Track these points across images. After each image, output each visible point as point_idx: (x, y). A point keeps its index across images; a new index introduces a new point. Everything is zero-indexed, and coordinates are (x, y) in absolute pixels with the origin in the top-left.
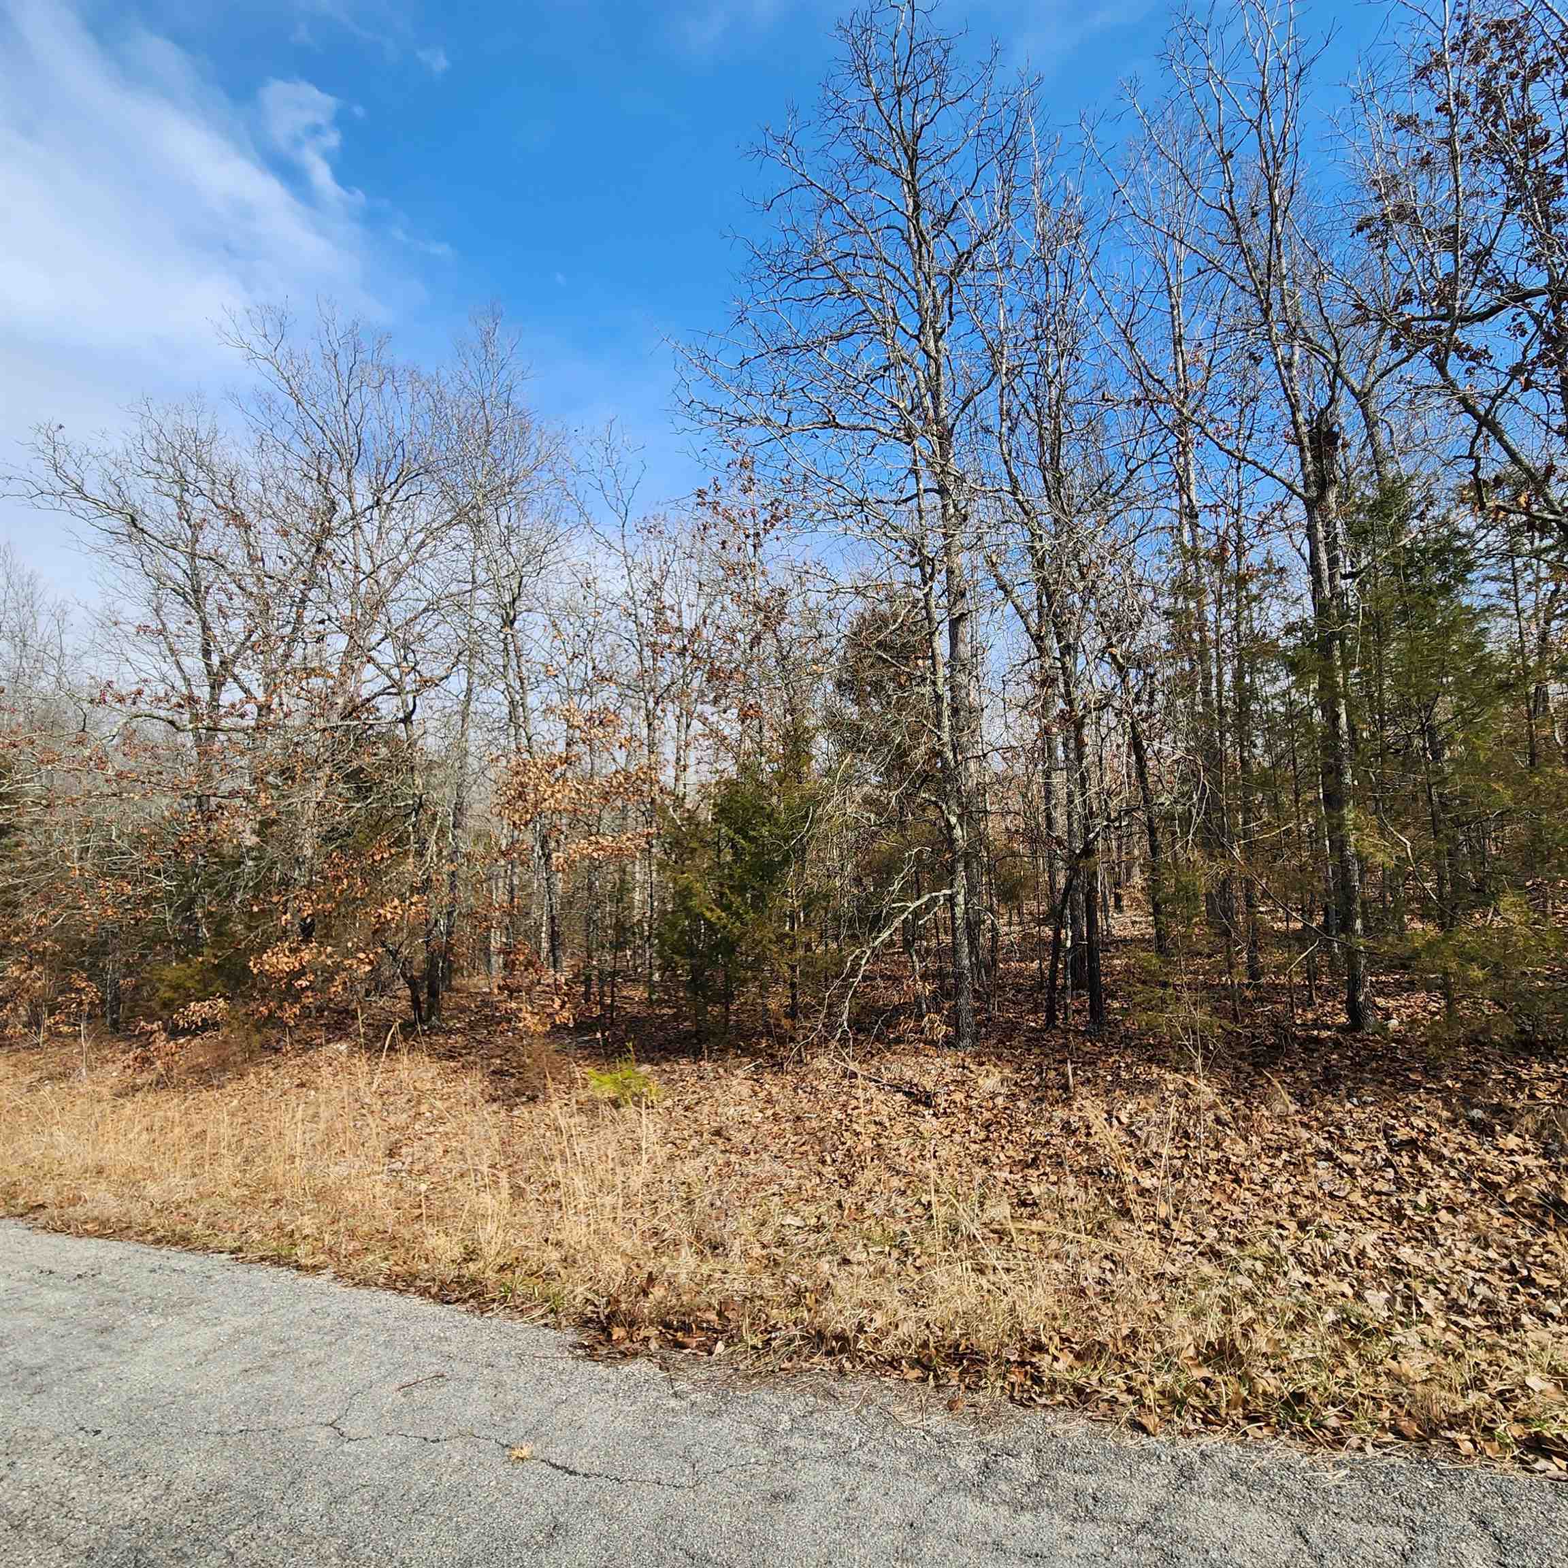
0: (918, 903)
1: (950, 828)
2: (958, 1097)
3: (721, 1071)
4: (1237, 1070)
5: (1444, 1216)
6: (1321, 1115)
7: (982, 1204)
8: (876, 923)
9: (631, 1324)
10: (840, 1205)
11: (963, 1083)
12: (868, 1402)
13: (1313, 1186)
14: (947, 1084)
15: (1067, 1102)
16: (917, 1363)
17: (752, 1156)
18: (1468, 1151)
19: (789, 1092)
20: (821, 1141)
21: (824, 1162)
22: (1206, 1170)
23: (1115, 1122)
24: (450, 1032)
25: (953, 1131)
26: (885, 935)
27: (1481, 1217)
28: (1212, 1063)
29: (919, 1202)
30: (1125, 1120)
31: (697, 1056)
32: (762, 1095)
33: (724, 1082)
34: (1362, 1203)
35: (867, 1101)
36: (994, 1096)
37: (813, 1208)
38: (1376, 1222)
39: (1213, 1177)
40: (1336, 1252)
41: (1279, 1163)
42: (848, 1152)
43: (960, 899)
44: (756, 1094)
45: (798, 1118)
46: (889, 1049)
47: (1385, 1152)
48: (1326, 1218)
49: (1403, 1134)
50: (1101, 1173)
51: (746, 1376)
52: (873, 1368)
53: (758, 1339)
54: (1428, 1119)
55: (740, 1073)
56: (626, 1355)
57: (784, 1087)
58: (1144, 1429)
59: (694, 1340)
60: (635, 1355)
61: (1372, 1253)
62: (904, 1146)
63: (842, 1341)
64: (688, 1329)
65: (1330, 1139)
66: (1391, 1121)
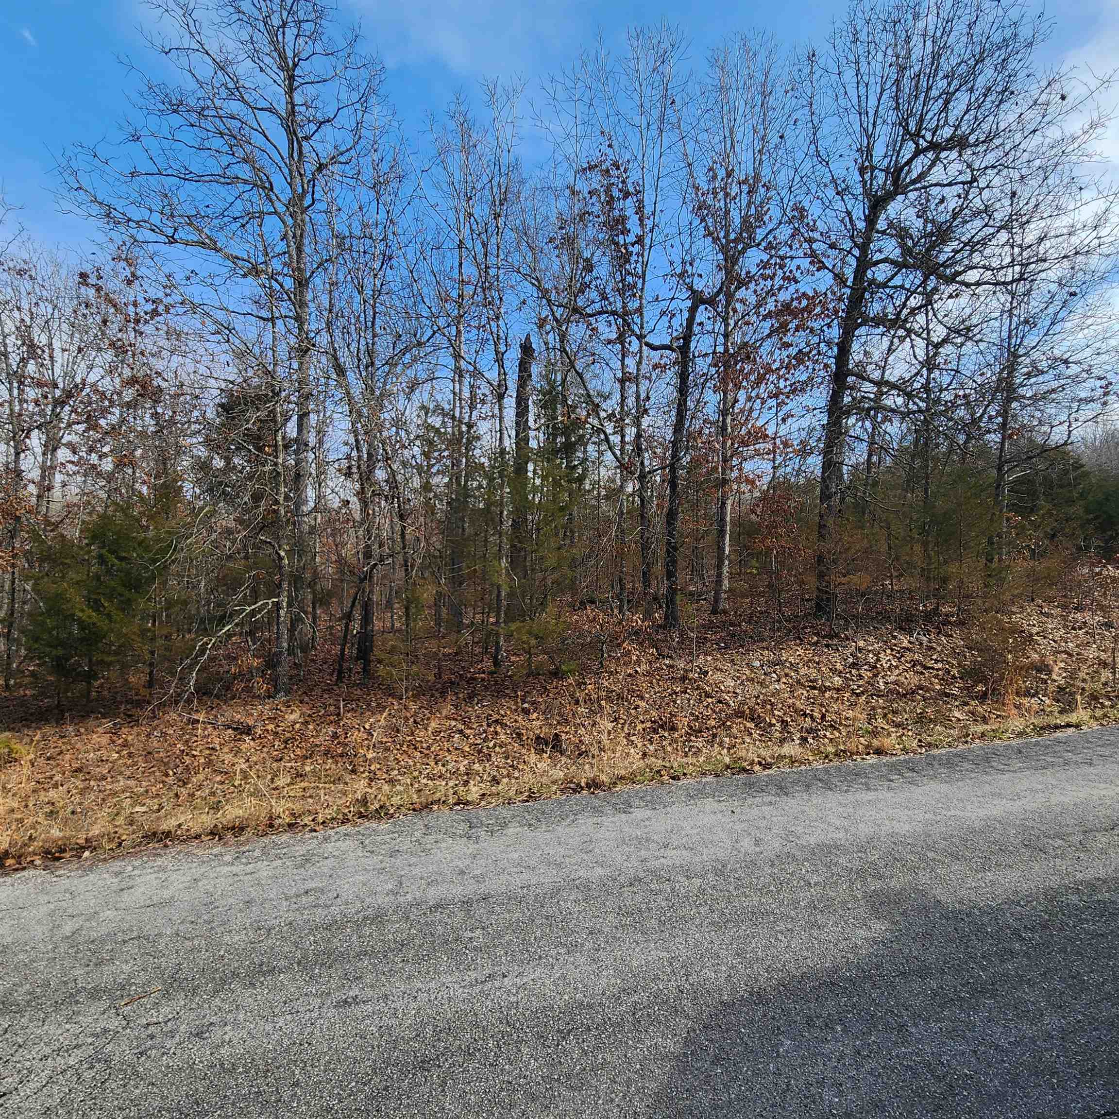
0: (253, 607)
1: (281, 558)
2: (271, 727)
3: (82, 730)
4: (432, 696)
5: (497, 749)
6: (463, 714)
7: (272, 779)
8: (222, 620)
9: (19, 857)
10: (177, 795)
11: (275, 718)
12: (179, 853)
13: (450, 745)
14: (263, 720)
15: (337, 723)
16: (212, 833)
17: (109, 779)
18: (516, 721)
19: (143, 738)
20: (166, 764)
21: (167, 775)
22: (401, 746)
23: (362, 729)
25: (264, 747)
26: (227, 628)
27: (511, 747)
29: (233, 785)
30: (367, 727)
31: (60, 721)
32: (120, 742)
33: (84, 737)
34: (468, 750)
35: (205, 737)
36: (294, 724)
37: (156, 800)
38: (469, 756)
39: (405, 748)
40: (447, 770)
41: (438, 738)
42: (187, 768)
43: (285, 604)
44: (114, 742)
45: (149, 753)
46: (225, 703)
47: (485, 727)
48: (448, 758)
49: (494, 718)
50: (347, 754)
51: (105, 860)
52: (184, 841)
53: (113, 845)
54: (506, 709)
55: (100, 730)
56: (17, 870)
57: (138, 735)
58: (315, 831)
59: (67, 855)
60: (24, 869)
61: (462, 768)
62: (228, 758)
63: (168, 834)
64: (64, 851)
65: (464, 724)
66: (491, 712)
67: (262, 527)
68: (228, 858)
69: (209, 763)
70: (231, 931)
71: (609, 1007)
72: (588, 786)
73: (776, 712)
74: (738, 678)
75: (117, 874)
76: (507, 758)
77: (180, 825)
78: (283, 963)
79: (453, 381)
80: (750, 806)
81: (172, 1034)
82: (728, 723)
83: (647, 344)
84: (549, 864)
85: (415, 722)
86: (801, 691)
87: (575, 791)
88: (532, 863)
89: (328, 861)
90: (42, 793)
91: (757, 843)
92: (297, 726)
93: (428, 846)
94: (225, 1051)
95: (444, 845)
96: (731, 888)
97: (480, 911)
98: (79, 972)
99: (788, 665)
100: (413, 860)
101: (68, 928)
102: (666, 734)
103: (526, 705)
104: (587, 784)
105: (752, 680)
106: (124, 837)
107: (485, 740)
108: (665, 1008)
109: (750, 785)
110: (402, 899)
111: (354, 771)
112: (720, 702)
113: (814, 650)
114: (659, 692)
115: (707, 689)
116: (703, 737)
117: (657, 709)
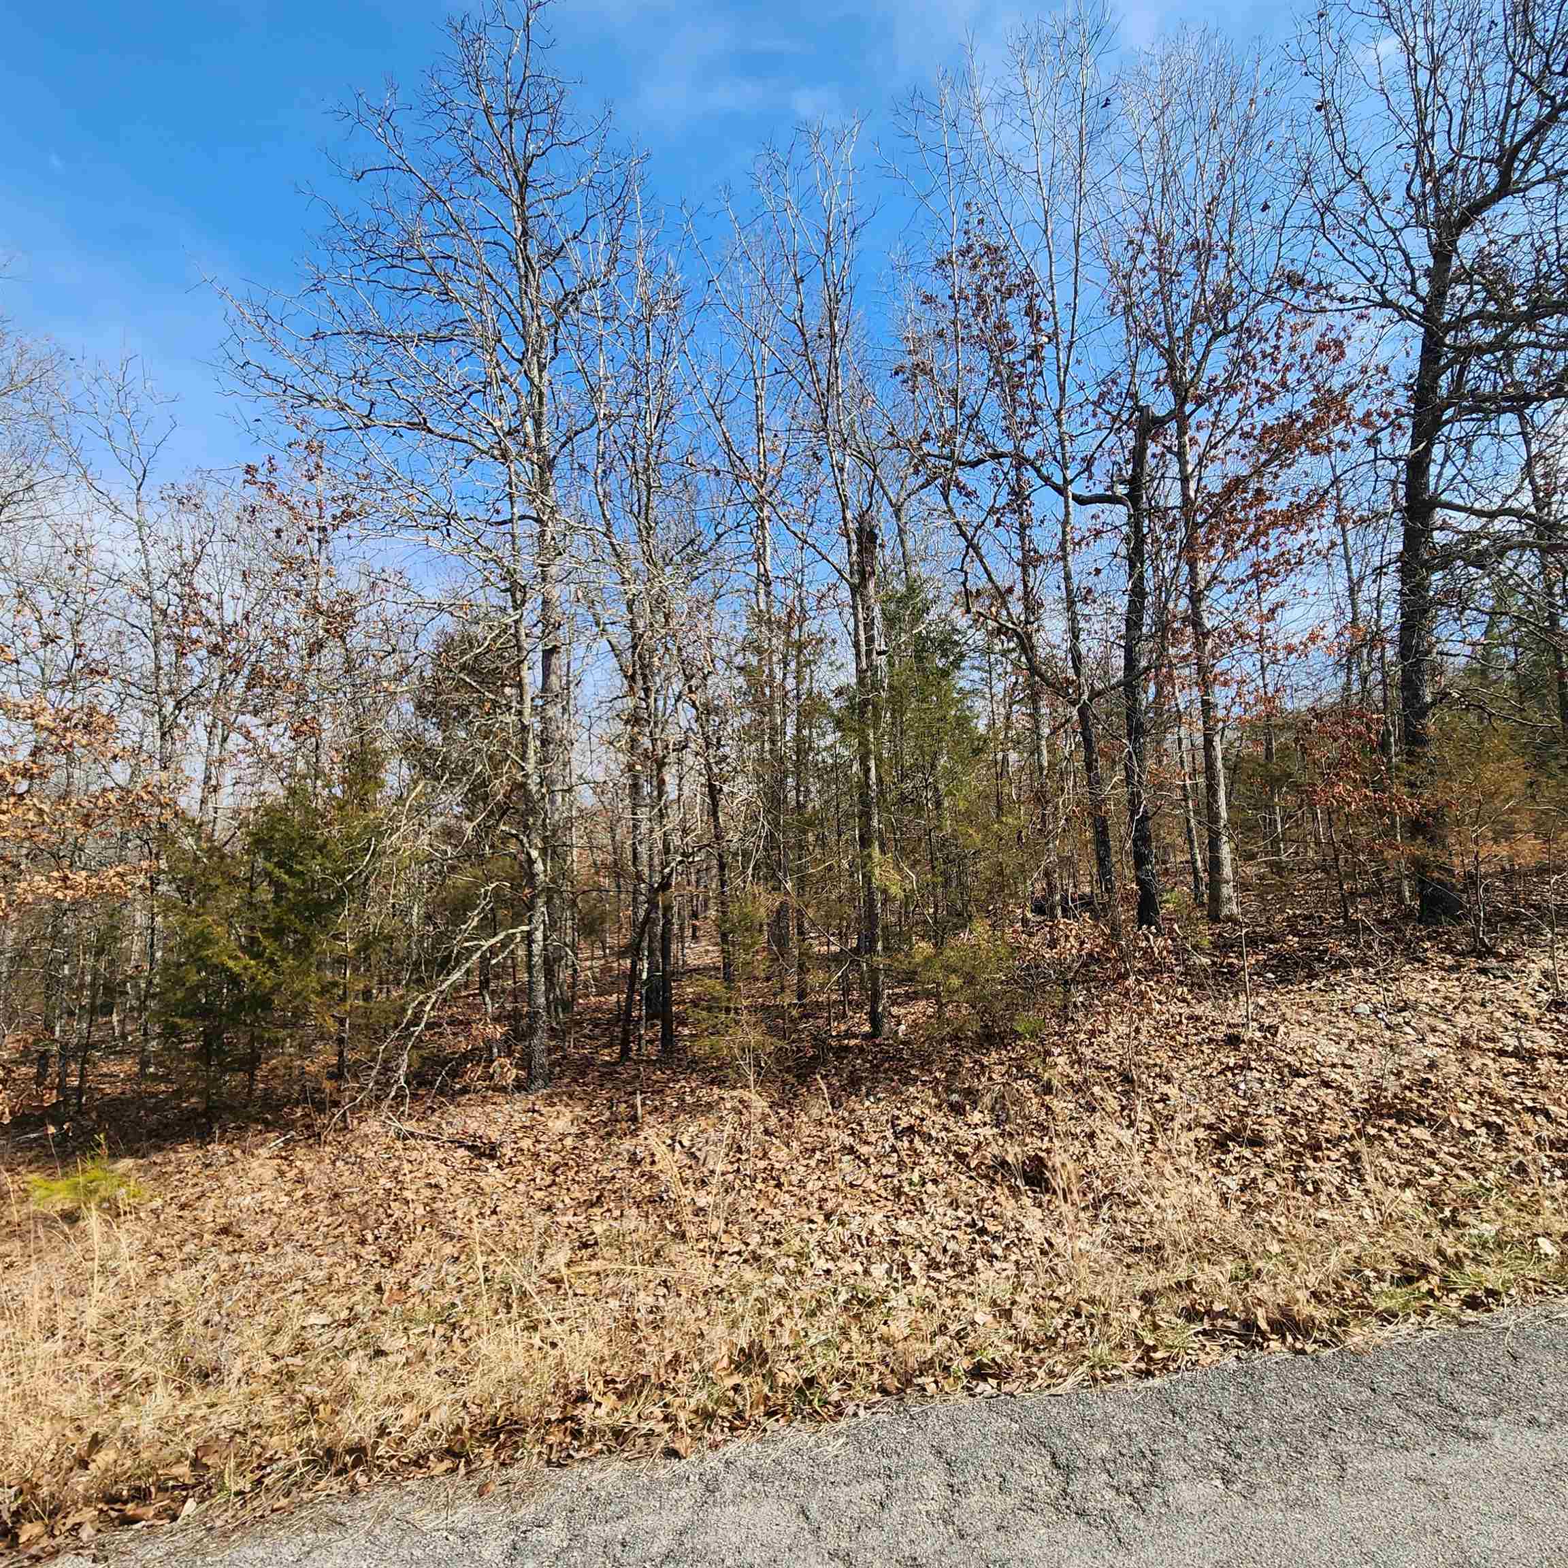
0: (493, 941)
1: (531, 862)
2: (526, 1143)
3: (237, 1153)
4: (784, 1083)
5: (930, 1187)
6: (846, 1114)
7: (541, 1255)
8: (446, 965)
9: (54, 1513)
10: (379, 1289)
11: (532, 1128)
12: (382, 1517)
13: (838, 1179)
14: (514, 1132)
15: (634, 1133)
16: (450, 1452)
17: (271, 1251)
18: (947, 1130)
19: (326, 1166)
20: (362, 1218)
21: (363, 1242)
22: (754, 1181)
23: (677, 1146)
25: (518, 1181)
26: (454, 978)
27: (954, 1183)
28: (764, 1078)
29: (474, 1266)
30: (687, 1143)
31: (204, 1137)
32: (291, 1174)
33: (239, 1166)
34: (873, 1187)
35: (423, 1163)
36: (563, 1136)
37: (344, 1299)
38: (883, 1202)
39: (759, 1186)
40: (852, 1235)
41: (813, 1163)
42: (396, 1228)
43: (539, 935)
44: (282, 1174)
45: (336, 1196)
46: (452, 1102)
47: (892, 1140)
48: (846, 1208)
49: (904, 1122)
50: (662, 1199)
51: (223, 1536)
52: (394, 1474)
54: (922, 1106)
55: (263, 1152)
57: (321, 1161)
58: (677, 1455)
59: (149, 1510)
60: (56, 1553)
61: (878, 1231)
62: (461, 1206)
63: (359, 1452)
65: (853, 1134)
66: (897, 1112)
67: (503, 810)
69: (432, 1217)
74: (1340, 1036)
83: (1076, 498)
85: (768, 1132)
90: (162, 1279)
92: (569, 1142)
99: (1423, 1008)
103: (955, 1097)
105: (1369, 1040)
107: (901, 1167)
111: (680, 1236)
113: (1458, 979)
114: (1196, 1068)
115: (1290, 1059)
116: (1329, 1158)
117: (1206, 1101)
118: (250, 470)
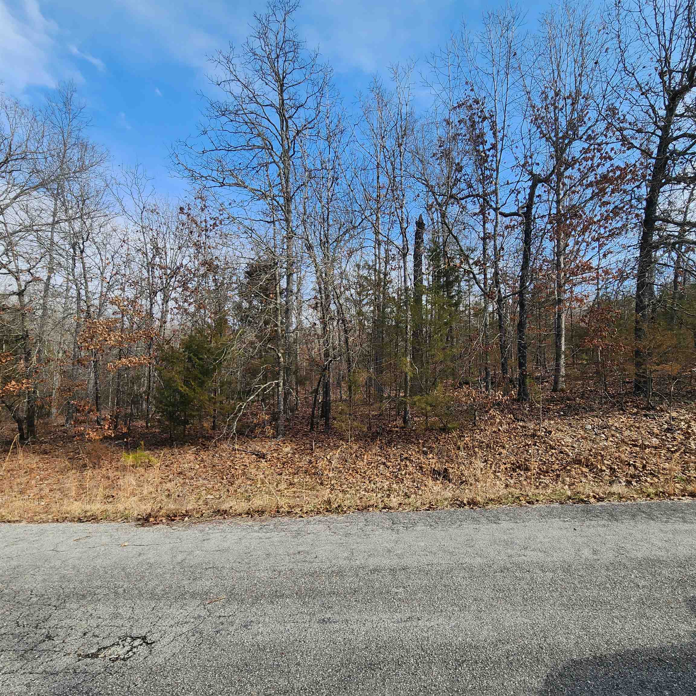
0: (265, 386)
1: (279, 358)
2: (275, 455)
3: (182, 452)
4: (366, 441)
5: (407, 476)
6: (385, 452)
7: (277, 485)
8: (249, 393)
9: (156, 517)
10: (228, 491)
11: (277, 450)
12: (231, 522)
13: (378, 472)
14: (271, 451)
15: (311, 454)
16: (248, 513)
17: (195, 479)
18: (418, 459)
19: (210, 457)
20: (222, 473)
21: (223, 479)
22: (349, 470)
23: (325, 459)
24: (41, 443)
25: (272, 466)
26: (252, 397)
27: (416, 475)
29: (257, 487)
30: (328, 458)
31: (171, 446)
32: (200, 459)
33: (183, 455)
34: (389, 475)
35: (241, 458)
36: (287, 454)
37: (218, 493)
38: (390, 479)
39: (350, 472)
40: (377, 487)
41: (370, 467)
42: (233, 475)
43: (281, 384)
44: (197, 459)
45: (214, 466)
46: (251, 440)
47: (399, 462)
48: (377, 480)
49: (405, 456)
50: (318, 473)
51: (195, 523)
52: (234, 516)
53: (199, 515)
54: (412, 451)
55: (190, 452)
56: (154, 524)
57: (208, 455)
58: (302, 517)
59: (178, 518)
60: (158, 524)
61: (385, 487)
62: (253, 471)
63: (225, 512)
64: (175, 516)
65: (386, 459)
66: (403, 452)
67: (269, 340)
68: (256, 528)
69: (244, 474)
70: (259, 570)
71: (489, 650)
72: (469, 503)
73: (605, 462)
74: (575, 436)
75: (201, 531)
76: (414, 482)
77: (231, 507)
78: (287, 592)
79: (375, 248)
80: (588, 527)
81: (232, 623)
82: (568, 468)
83: (501, 214)
84: (445, 551)
85: (356, 456)
86: (625, 447)
87: (460, 506)
88: (434, 550)
89: (310, 535)
90: (164, 484)
91: (595, 552)
93: (368, 533)
94: (259, 637)
95: (377, 533)
96: (576, 582)
97: (402, 576)
98: (185, 582)
99: (614, 428)
100: (359, 540)
101: (180, 558)
102: (522, 473)
103: (425, 449)
104: (468, 502)
105: (586, 438)
106: (204, 512)
107: (399, 470)
108: (530, 657)
109: (588, 512)
110: (353, 563)
111: (322, 484)
112: (562, 452)
113: (634, 418)
114: (516, 444)
115: (551, 443)
116: (549, 476)
117: (515, 456)
118: (181, 209)
